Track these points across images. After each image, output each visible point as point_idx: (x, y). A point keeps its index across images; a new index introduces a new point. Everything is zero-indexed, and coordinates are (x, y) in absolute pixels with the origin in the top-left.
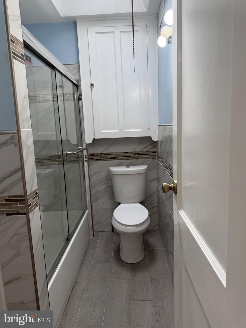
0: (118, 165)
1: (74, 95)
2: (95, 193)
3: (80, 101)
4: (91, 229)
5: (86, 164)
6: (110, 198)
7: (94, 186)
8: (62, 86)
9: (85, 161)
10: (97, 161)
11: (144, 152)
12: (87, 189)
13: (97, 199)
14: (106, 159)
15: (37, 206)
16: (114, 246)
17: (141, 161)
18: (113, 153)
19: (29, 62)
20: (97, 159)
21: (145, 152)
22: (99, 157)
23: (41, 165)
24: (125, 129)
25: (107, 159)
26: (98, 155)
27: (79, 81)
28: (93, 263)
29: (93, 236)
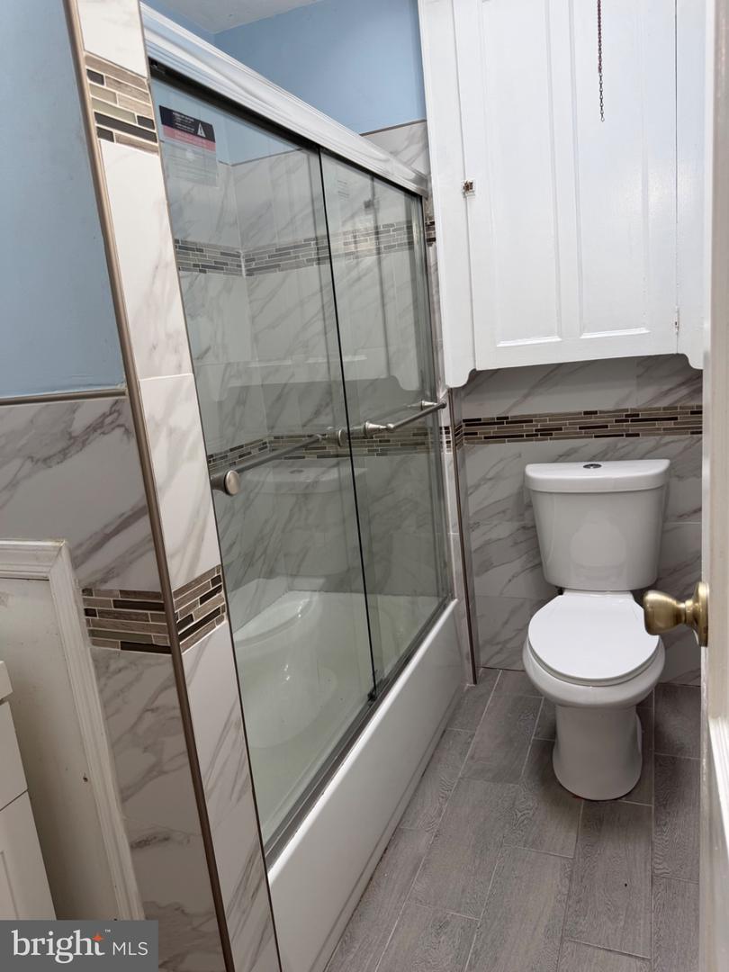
0: (561, 456)
1: (410, 228)
2: (479, 548)
3: (431, 245)
4: (468, 659)
5: (448, 455)
6: (529, 565)
7: (477, 524)
8: (373, 205)
9: (445, 445)
10: (488, 443)
11: (659, 409)
12: (453, 534)
13: (487, 566)
14: (516, 437)
15: (219, 621)
16: (539, 726)
17: (646, 442)
18: (541, 416)
19: (204, 141)
20: (486, 438)
21: (665, 409)
22: (493, 430)
23: (318, 457)
24: (583, 330)
25: (522, 436)
26: (490, 423)
27: (424, 179)
28: (460, 775)
29: (472, 681)
